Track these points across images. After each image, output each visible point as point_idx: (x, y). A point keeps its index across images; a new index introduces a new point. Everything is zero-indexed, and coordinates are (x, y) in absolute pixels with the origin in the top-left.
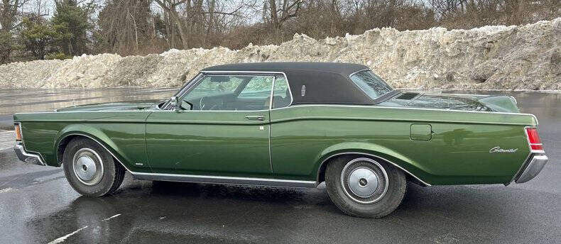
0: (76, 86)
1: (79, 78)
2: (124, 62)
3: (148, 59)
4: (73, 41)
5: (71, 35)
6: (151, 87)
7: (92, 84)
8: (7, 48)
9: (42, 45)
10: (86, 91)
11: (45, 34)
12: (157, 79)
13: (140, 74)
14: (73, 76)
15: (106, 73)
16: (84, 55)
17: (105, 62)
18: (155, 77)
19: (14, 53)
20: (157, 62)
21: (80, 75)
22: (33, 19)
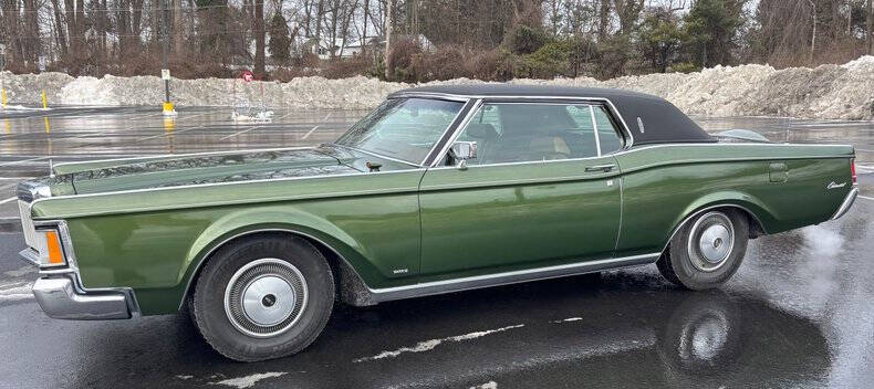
0: (697, 112)
1: (704, 100)
2: (777, 78)
3: (819, 73)
4: (710, 45)
5: (708, 36)
6: (815, 119)
7: (721, 110)
8: (620, 57)
9: (665, 52)
10: (711, 119)
11: (673, 36)
12: (828, 106)
13: (800, 98)
14: (697, 98)
15: (746, 94)
16: (719, 67)
17: (748, 78)
18: (824, 103)
19: (630, 63)
20: (832, 77)
21: (707, 95)
22: (661, 15)
